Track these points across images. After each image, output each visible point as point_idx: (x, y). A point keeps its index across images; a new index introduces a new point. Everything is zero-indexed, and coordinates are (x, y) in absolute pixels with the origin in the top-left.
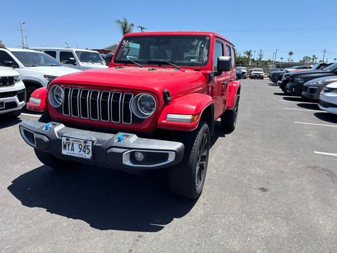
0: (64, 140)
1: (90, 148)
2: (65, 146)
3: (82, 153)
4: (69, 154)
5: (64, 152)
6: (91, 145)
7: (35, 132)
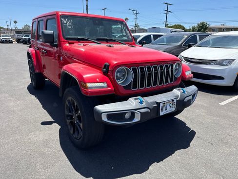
0: (161, 105)
1: (175, 103)
2: (162, 109)
3: (172, 108)
4: (165, 114)
5: (161, 114)
6: (175, 101)
7: (136, 110)
